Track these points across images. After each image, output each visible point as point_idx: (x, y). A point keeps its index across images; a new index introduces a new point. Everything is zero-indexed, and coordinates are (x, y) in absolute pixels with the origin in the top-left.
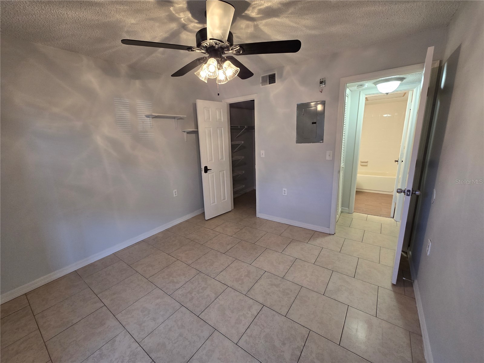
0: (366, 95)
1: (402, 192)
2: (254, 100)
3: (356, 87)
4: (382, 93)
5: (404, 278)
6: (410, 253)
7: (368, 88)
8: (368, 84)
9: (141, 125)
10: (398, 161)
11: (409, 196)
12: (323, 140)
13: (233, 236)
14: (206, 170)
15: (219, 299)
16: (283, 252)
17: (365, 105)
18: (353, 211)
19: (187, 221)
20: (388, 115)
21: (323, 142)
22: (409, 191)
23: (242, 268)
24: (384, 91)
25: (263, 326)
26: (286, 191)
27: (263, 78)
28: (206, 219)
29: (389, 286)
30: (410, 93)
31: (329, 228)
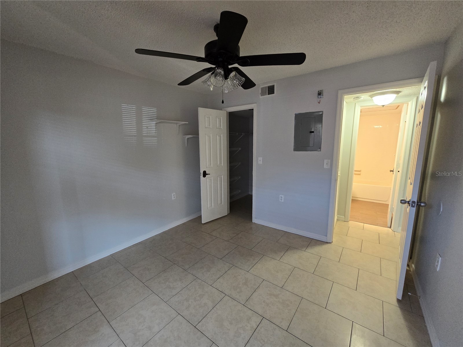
0: (361, 107)
1: (406, 203)
2: (253, 109)
3: (352, 99)
4: (378, 105)
5: (409, 293)
6: (413, 266)
7: (364, 101)
8: (364, 96)
9: (145, 130)
10: (393, 171)
11: (414, 207)
12: (320, 148)
13: (230, 241)
14: (205, 174)
15: (217, 309)
16: (281, 260)
17: (360, 116)
18: (349, 219)
19: (184, 224)
20: (380, 126)
21: (320, 151)
22: (414, 202)
23: (240, 275)
24: (381, 104)
25: (264, 341)
26: (283, 198)
27: (262, 89)
28: (203, 223)
29: (395, 302)
30: (405, 106)
31: (327, 236)
